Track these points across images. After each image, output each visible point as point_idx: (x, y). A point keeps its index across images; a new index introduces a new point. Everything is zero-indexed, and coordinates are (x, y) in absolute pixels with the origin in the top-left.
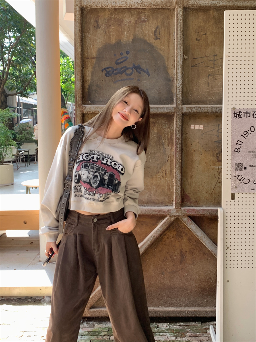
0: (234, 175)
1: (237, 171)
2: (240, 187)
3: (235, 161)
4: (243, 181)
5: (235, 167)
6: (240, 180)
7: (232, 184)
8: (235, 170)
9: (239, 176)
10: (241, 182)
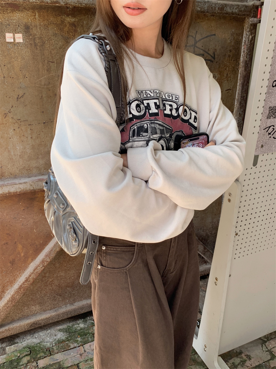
0: (264, 126)
1: (269, 120)
2: (268, 145)
3: (270, 102)
4: (273, 136)
5: (268, 112)
6: (270, 134)
7: (258, 141)
8: (268, 118)
9: (270, 127)
10: (270, 137)
